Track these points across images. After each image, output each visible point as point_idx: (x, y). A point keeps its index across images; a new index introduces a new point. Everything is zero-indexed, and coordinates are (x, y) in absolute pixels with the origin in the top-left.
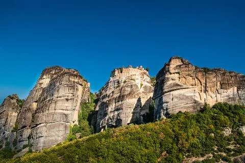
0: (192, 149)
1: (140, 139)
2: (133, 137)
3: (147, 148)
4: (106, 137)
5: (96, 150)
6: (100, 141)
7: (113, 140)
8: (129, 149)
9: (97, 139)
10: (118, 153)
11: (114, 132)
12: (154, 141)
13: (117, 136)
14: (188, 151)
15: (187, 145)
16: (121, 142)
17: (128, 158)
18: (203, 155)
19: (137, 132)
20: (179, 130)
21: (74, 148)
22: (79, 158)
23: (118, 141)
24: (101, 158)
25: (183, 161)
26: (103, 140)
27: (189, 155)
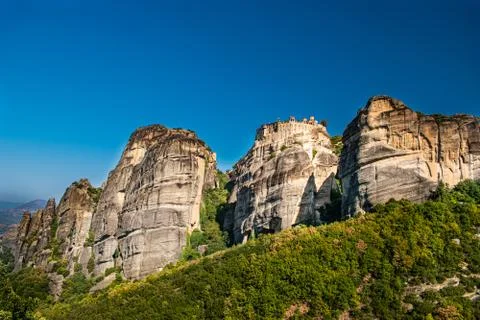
0: (419, 268)
1: (321, 252)
2: (307, 249)
3: (335, 269)
4: (259, 250)
5: (242, 275)
6: (248, 257)
7: (272, 255)
8: (302, 271)
9: (241, 255)
10: (282, 279)
11: (273, 242)
12: (348, 255)
13: (277, 249)
14: (412, 272)
15: (410, 261)
16: (287, 259)
17: (302, 288)
18: (440, 280)
19: (315, 240)
20: (393, 234)
21: (202, 272)
22: (212, 290)
23: (282, 257)
24: (252, 289)
25: (403, 290)
26: (254, 256)
27: (413, 280)
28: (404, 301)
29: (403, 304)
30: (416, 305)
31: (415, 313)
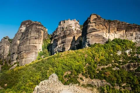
0: (101, 62)
1: (75, 58)
2: (71, 57)
3: (79, 62)
5: (53, 64)
6: (54, 59)
7: (61, 58)
8: (69, 63)
10: (64, 65)
11: (62, 54)
12: (82, 58)
13: (63, 57)
14: (99, 63)
15: (99, 60)
16: (65, 59)
17: (69, 67)
18: (106, 65)
19: (73, 54)
20: (95, 53)
21: (41, 63)
22: (44, 68)
23: (64, 59)
24: (55, 68)
25: (97, 68)
26: (56, 58)
27: (100, 65)
28: (97, 70)
29: (96, 71)
30: (99, 71)
31: (99, 74)
